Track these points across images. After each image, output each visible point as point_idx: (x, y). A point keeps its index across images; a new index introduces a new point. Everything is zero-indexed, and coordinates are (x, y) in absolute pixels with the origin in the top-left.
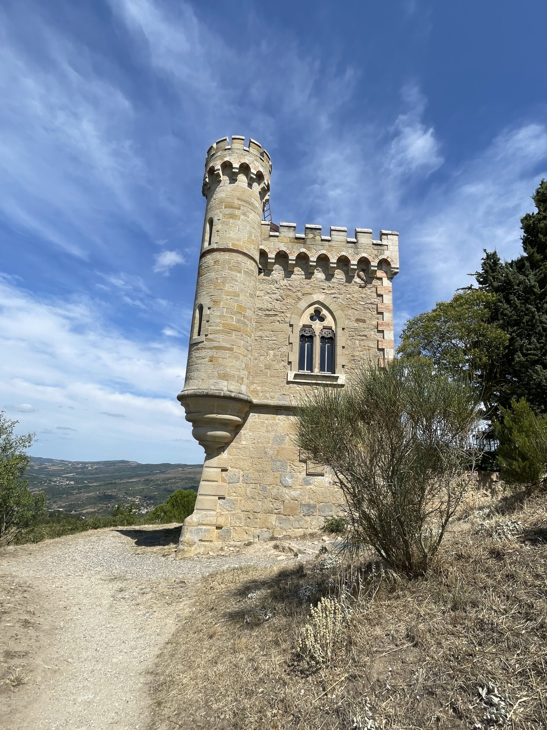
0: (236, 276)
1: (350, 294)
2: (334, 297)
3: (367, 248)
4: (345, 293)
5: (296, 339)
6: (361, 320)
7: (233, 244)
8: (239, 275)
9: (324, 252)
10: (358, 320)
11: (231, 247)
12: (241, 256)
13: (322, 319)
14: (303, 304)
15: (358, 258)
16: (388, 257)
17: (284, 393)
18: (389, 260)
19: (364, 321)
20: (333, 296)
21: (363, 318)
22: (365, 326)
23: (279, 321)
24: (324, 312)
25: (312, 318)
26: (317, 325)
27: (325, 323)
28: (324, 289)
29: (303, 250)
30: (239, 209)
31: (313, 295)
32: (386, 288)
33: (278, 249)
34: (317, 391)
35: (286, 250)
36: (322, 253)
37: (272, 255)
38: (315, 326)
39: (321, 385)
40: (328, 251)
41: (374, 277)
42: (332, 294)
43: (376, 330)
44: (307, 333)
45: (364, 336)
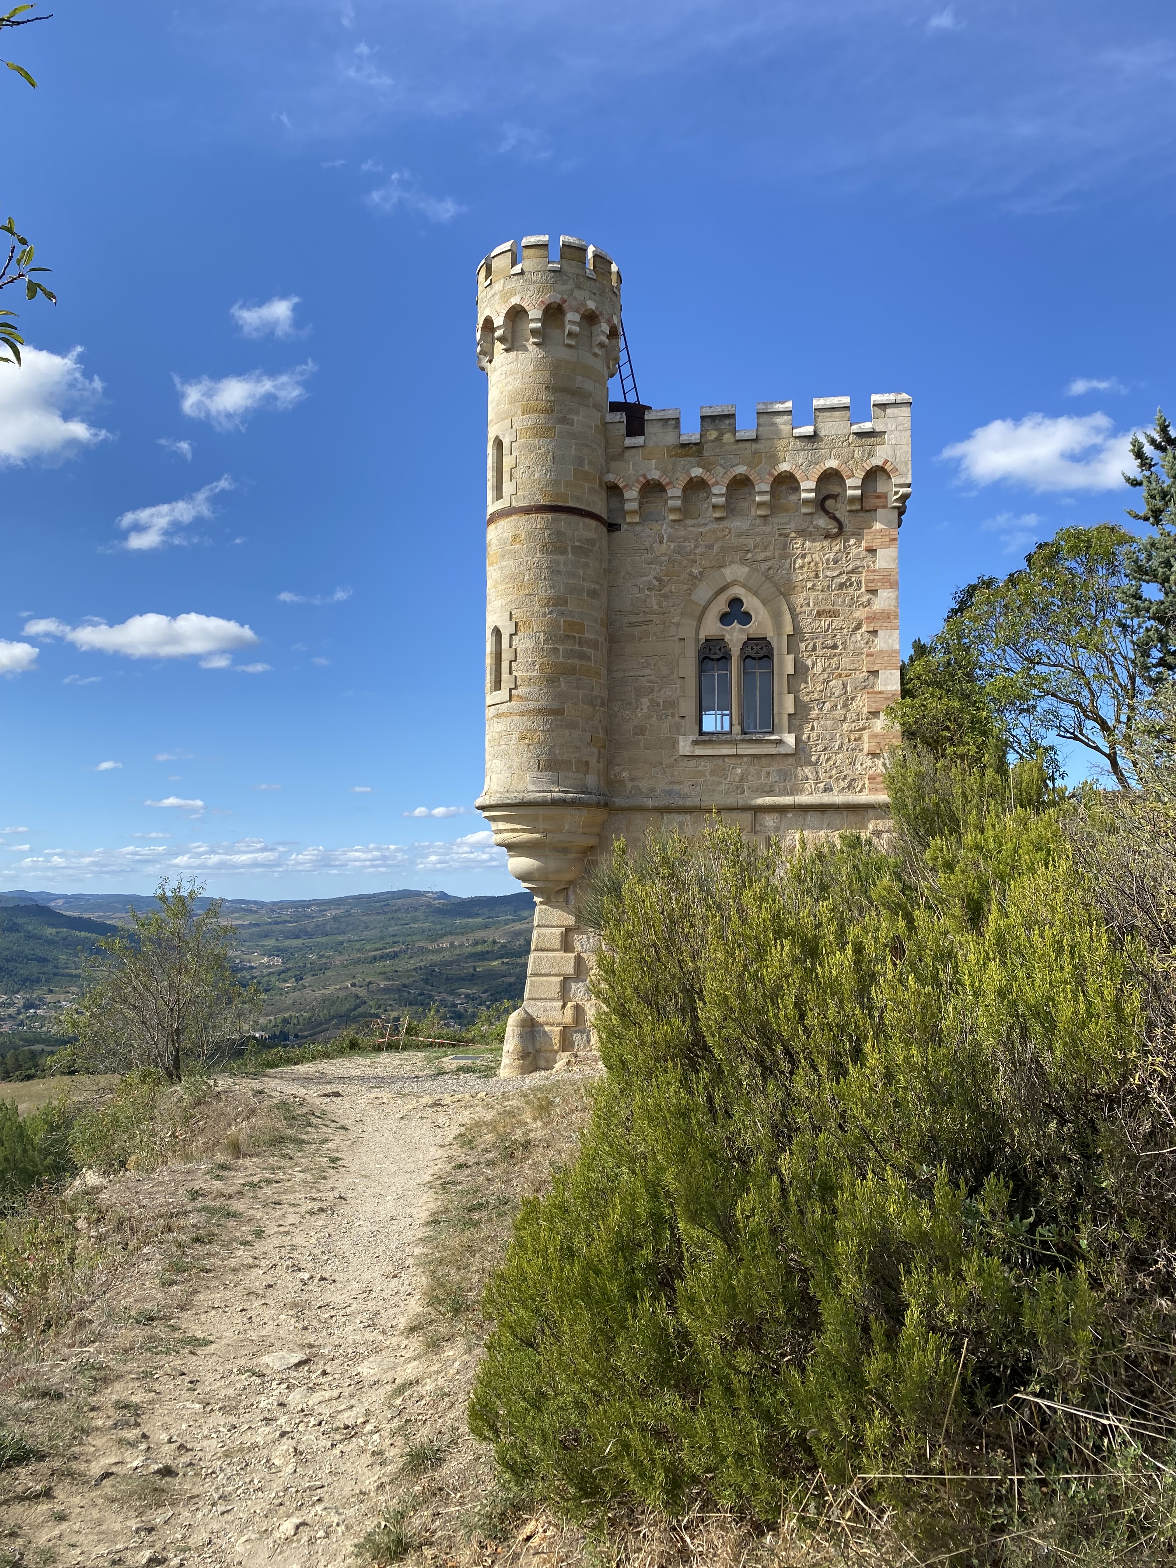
0: (558, 562)
2: (770, 568)
3: (839, 445)
4: (792, 554)
5: (691, 669)
6: (829, 612)
7: (545, 495)
9: (741, 470)
10: (821, 614)
11: (541, 502)
13: (746, 618)
14: (703, 593)
15: (817, 472)
16: (886, 462)
17: (674, 779)
18: (888, 467)
19: (834, 614)
20: (768, 564)
21: (831, 608)
22: (837, 625)
23: (655, 634)
24: (750, 603)
25: (725, 619)
26: (735, 634)
27: (752, 629)
29: (697, 472)
30: (552, 411)
31: (723, 570)
32: (884, 533)
33: (644, 476)
34: (739, 771)
35: (661, 477)
36: (738, 472)
37: (632, 494)
38: (731, 635)
39: (745, 759)
40: (751, 465)
41: (857, 511)
42: (766, 560)
43: (862, 631)
44: (715, 654)
45: (835, 646)
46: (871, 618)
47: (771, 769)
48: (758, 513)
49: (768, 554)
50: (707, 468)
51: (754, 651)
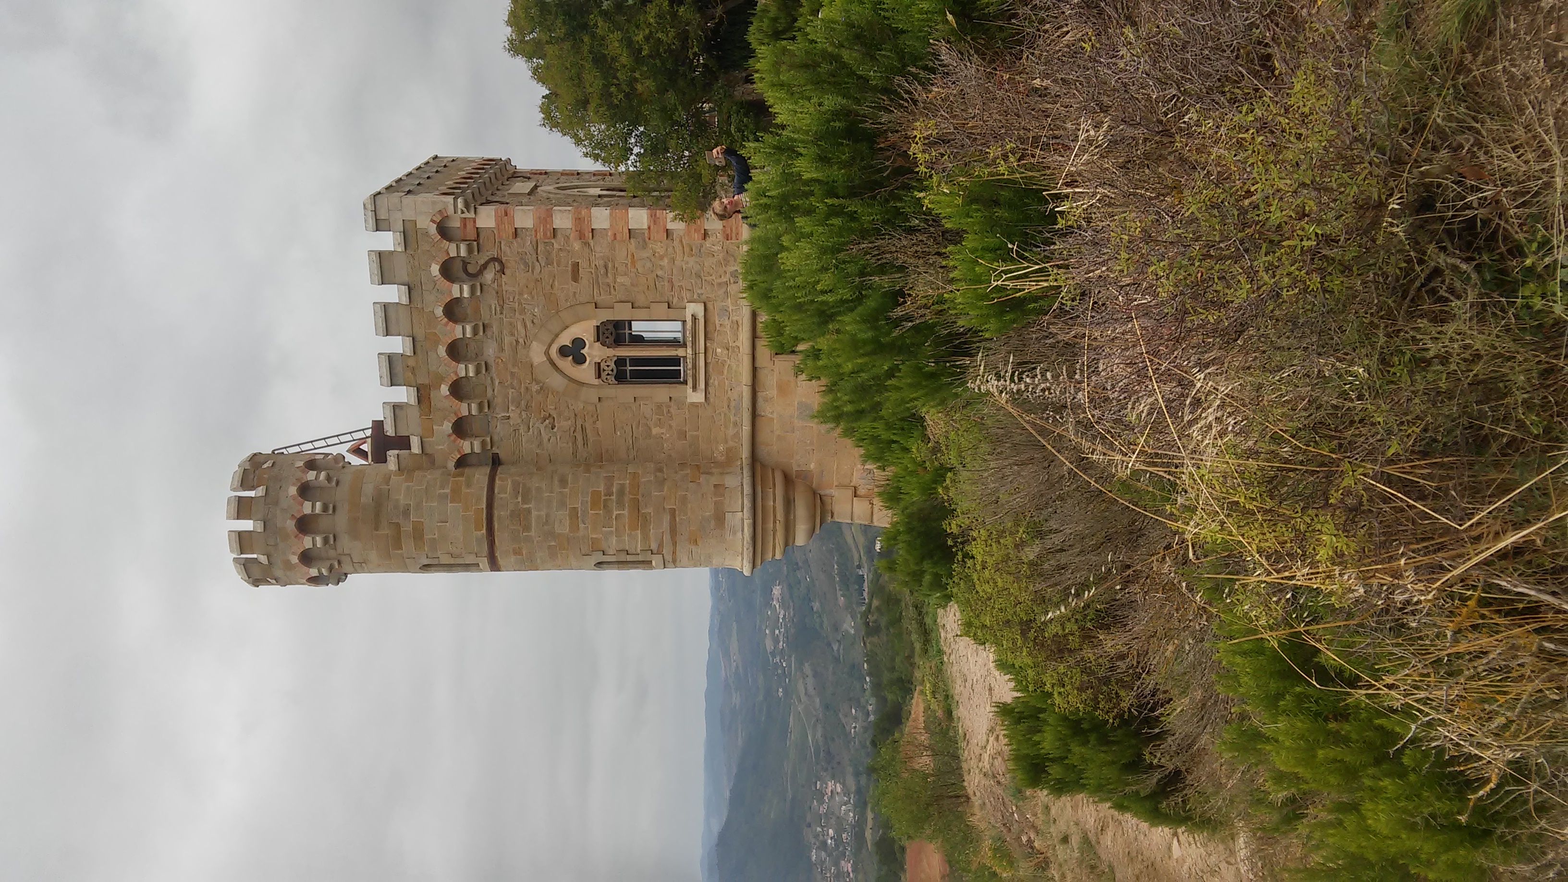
0: (539, 517)
1: (521, 293)
2: (533, 322)
3: (417, 263)
4: (520, 304)
5: (628, 392)
6: (573, 271)
7: (478, 529)
8: (534, 513)
9: (442, 351)
11: (484, 531)
12: (496, 513)
13: (579, 343)
14: (556, 381)
15: (443, 283)
16: (433, 221)
17: (725, 405)
18: (438, 219)
19: (576, 266)
20: (529, 324)
21: (570, 269)
22: (583, 264)
23: (594, 422)
24: (566, 339)
25: (580, 360)
26: (595, 353)
27: (588, 337)
28: (518, 342)
29: (445, 389)
30: (398, 525)
31: (535, 364)
32: (499, 221)
33: (449, 436)
34: (719, 350)
35: (449, 421)
36: (445, 354)
37: (466, 447)
38: (595, 356)
39: (708, 345)
40: (437, 343)
41: (478, 244)
42: (525, 326)
43: (592, 243)
44: (612, 370)
45: (606, 267)
46: (581, 236)
47: (717, 322)
48: (481, 333)
50: (441, 379)
51: (610, 336)
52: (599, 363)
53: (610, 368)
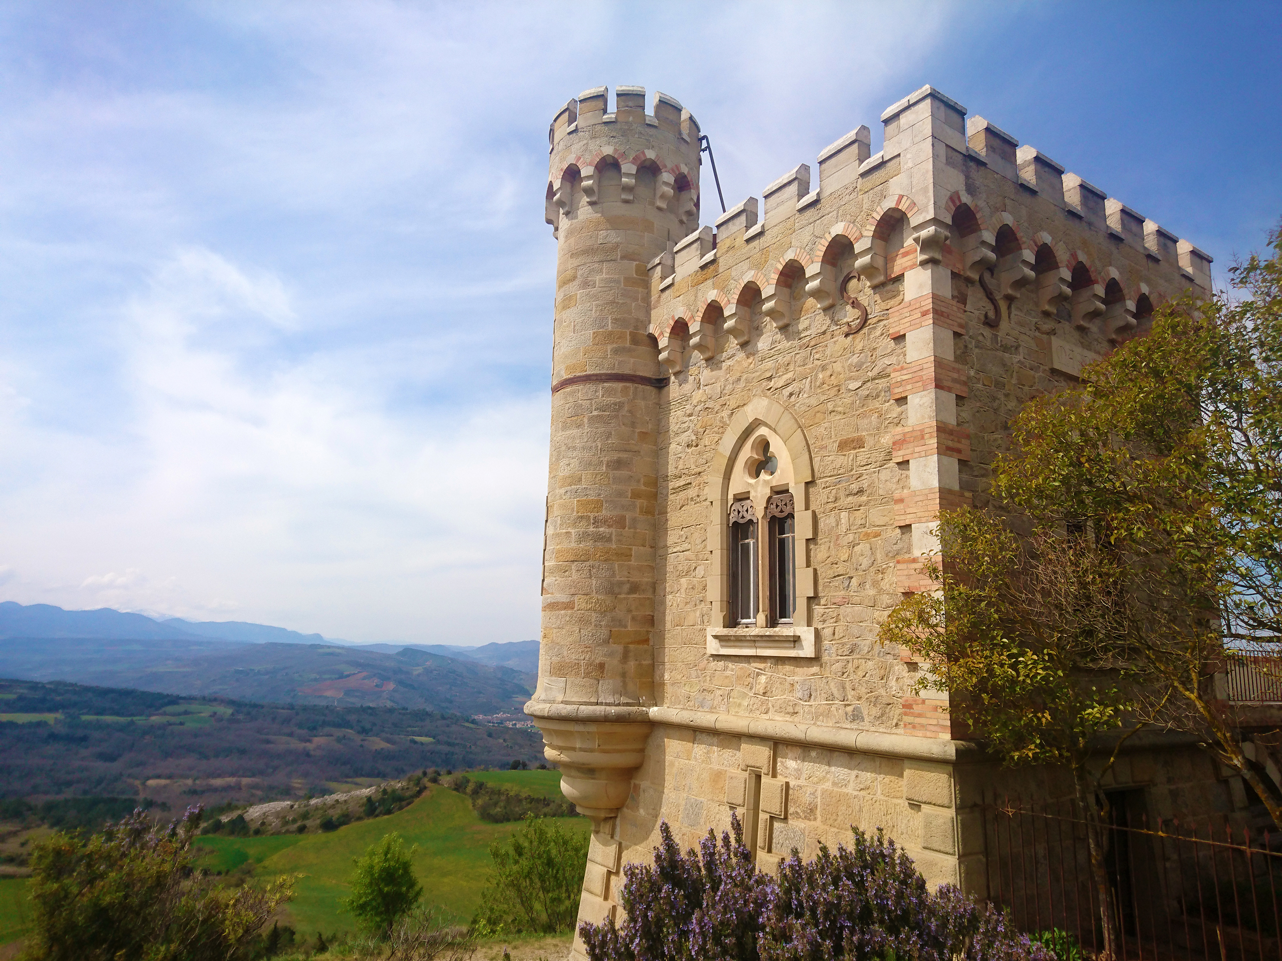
1: (824, 368)
2: (791, 395)
3: (847, 198)
4: (812, 369)
6: (853, 440)
7: (567, 369)
9: (748, 277)
10: (844, 446)
13: (771, 465)
14: (730, 440)
15: (822, 248)
16: (901, 197)
17: (707, 685)
18: (904, 206)
19: (859, 443)
20: (790, 389)
21: (856, 434)
22: (863, 455)
23: (693, 500)
24: (775, 445)
25: (754, 470)
26: (759, 489)
27: (777, 477)
28: (770, 378)
29: (713, 295)
31: (745, 408)
32: (914, 306)
33: (673, 317)
34: (762, 679)
35: (685, 313)
36: (745, 281)
37: (664, 340)
38: (756, 491)
39: (769, 662)
40: (756, 266)
41: (882, 284)
42: (787, 385)
43: (891, 464)
44: (743, 517)
45: (861, 492)
46: (898, 444)
47: (796, 678)
49: (790, 375)
50: (719, 287)
51: (779, 509)
52: (748, 498)
53: (745, 514)
